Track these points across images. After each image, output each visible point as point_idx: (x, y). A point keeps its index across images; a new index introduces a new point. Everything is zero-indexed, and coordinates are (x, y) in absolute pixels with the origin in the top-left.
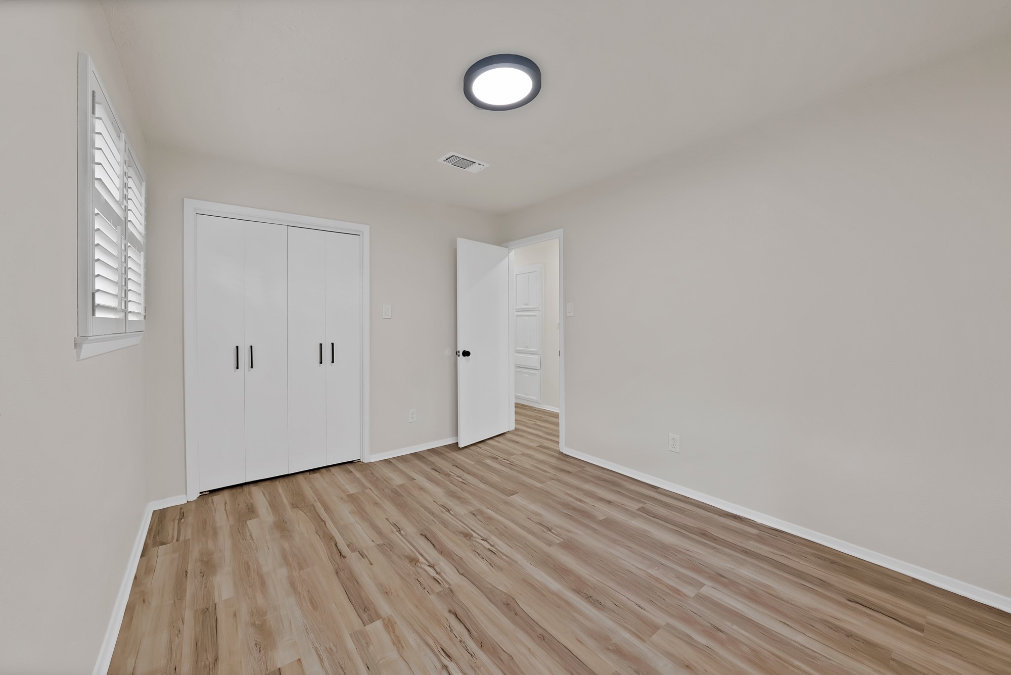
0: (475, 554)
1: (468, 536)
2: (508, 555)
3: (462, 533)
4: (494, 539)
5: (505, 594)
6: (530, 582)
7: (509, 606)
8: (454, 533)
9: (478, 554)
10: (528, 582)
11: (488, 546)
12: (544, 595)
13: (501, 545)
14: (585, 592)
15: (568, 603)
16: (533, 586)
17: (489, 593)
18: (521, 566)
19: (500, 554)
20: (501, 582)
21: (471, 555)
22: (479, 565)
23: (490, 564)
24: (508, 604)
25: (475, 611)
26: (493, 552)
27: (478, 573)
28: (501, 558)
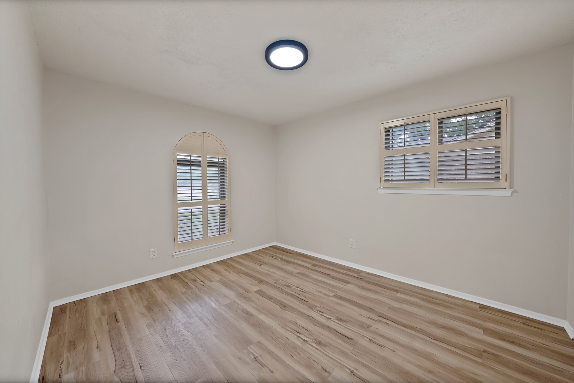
0: (308, 329)
1: (319, 343)
2: (287, 331)
3: (325, 345)
4: (299, 343)
5: (286, 310)
6: (274, 317)
7: (284, 306)
8: (330, 344)
9: (306, 330)
10: (276, 317)
11: (301, 336)
12: (268, 312)
13: (292, 337)
14: (248, 315)
15: (258, 310)
16: (273, 315)
17: (293, 310)
18: (279, 325)
19: (292, 331)
20: (289, 315)
21: (310, 328)
22: (303, 322)
23: (297, 324)
24: (285, 307)
25: (298, 303)
26: (297, 332)
27: (302, 318)
28: (291, 328)
